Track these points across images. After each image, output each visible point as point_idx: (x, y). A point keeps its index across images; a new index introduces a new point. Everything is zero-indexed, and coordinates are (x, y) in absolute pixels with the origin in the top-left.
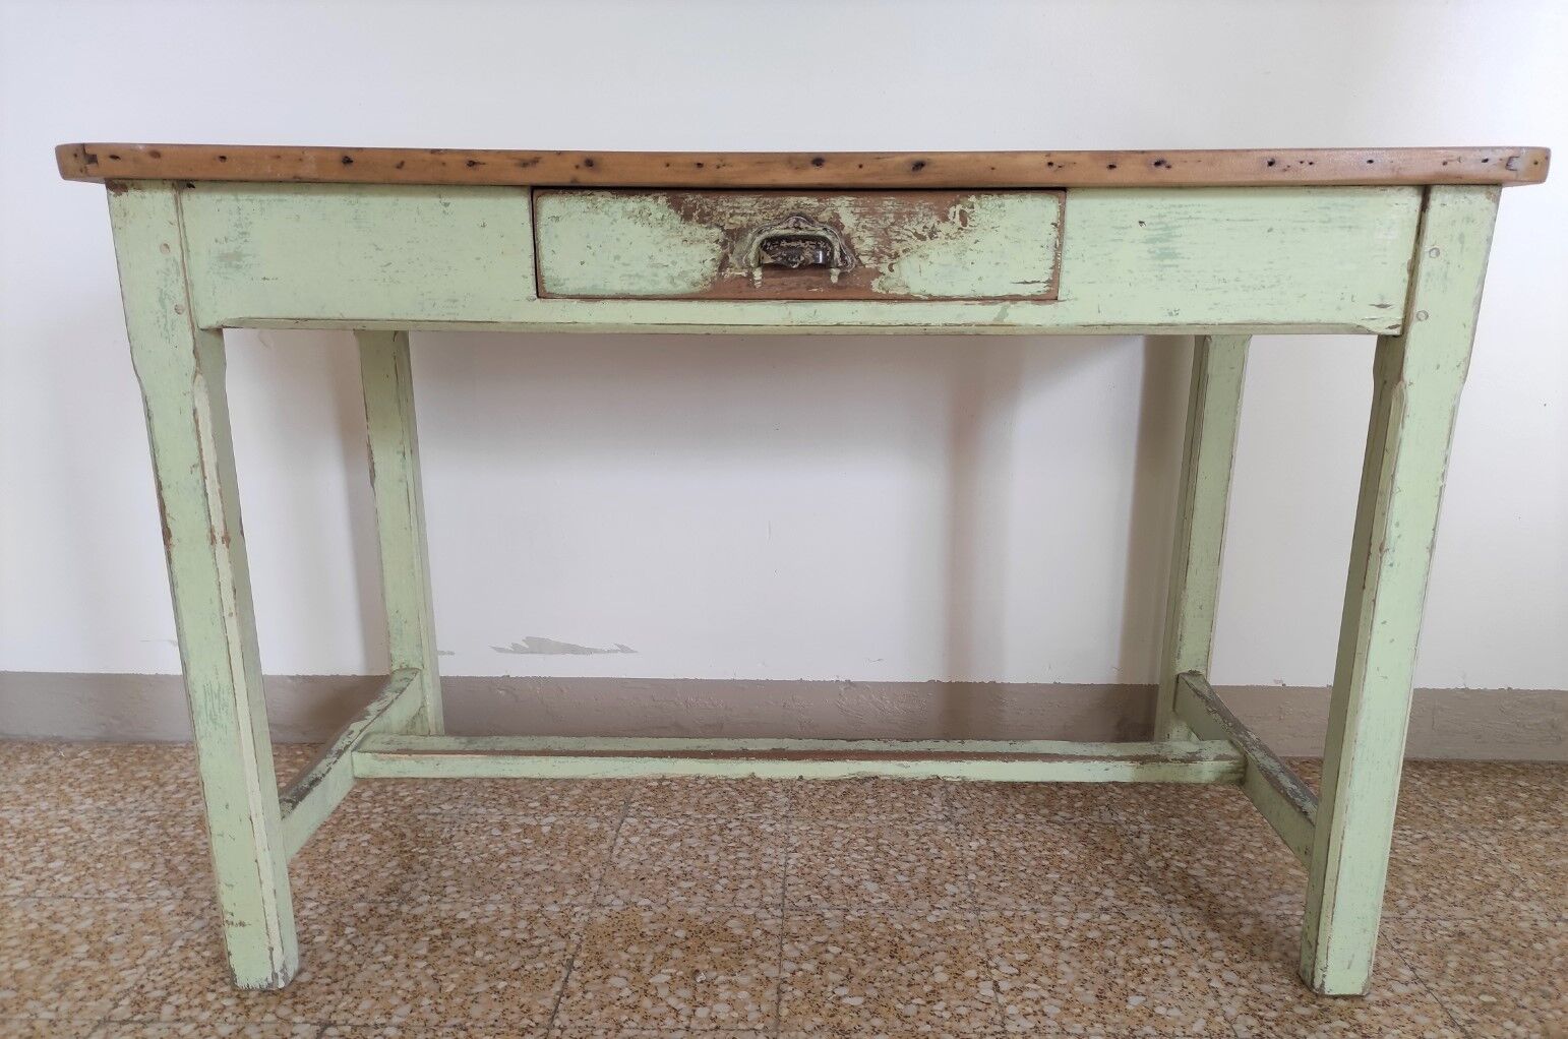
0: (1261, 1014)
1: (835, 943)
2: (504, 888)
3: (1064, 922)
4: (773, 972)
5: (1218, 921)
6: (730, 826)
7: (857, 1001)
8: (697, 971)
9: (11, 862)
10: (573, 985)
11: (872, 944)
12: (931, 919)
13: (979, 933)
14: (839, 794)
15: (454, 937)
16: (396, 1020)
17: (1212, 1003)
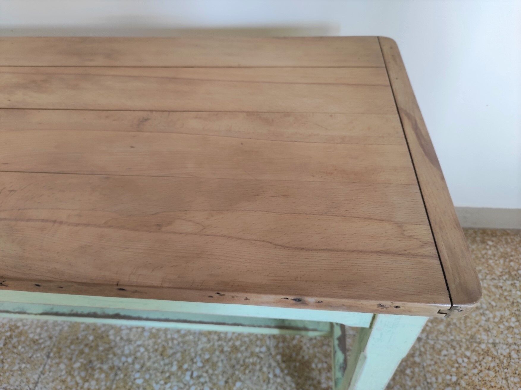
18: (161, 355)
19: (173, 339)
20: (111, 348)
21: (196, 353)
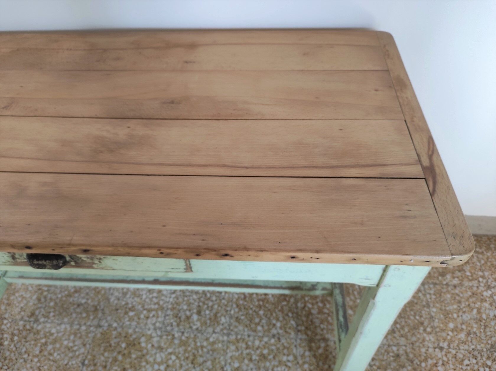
1: (175, 354)
2: (70, 313)
5: (312, 344)
13: (226, 349)
15: (49, 344)
18: (192, 363)
19: (202, 347)
20: (144, 356)
21: (226, 361)
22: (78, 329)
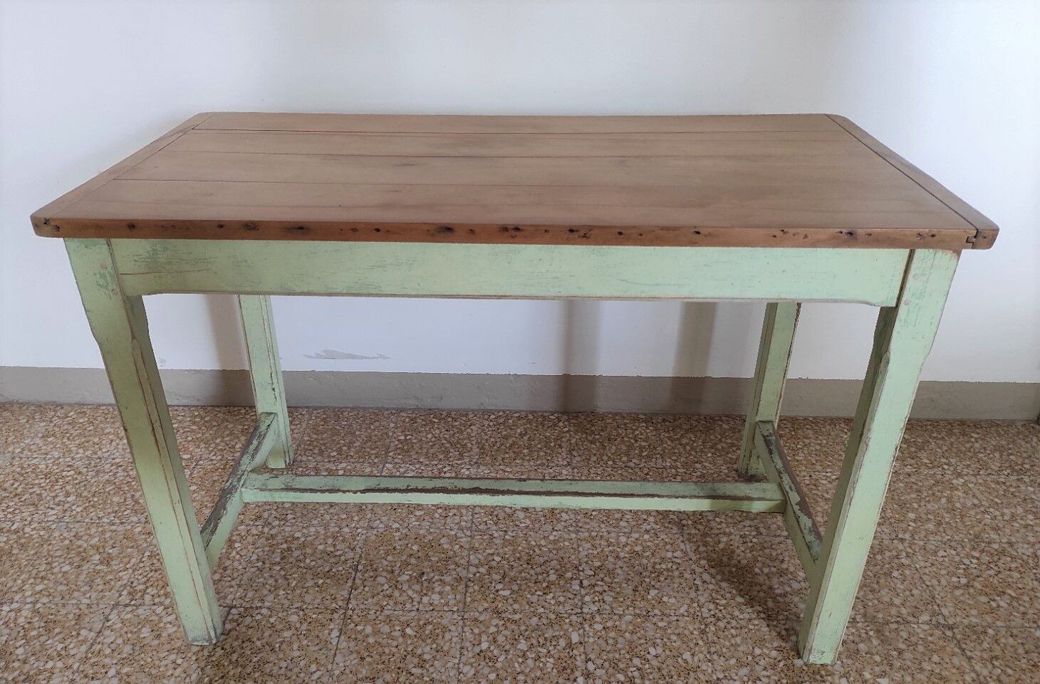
0: (718, 601)
1: (498, 554)
2: (319, 515)
3: (623, 539)
4: (463, 574)
5: (707, 539)
6: (445, 470)
7: (507, 593)
8: (423, 573)
9: (46, 497)
10: (358, 581)
11: (518, 555)
12: (551, 538)
13: (576, 548)
14: (508, 445)
15: (294, 550)
16: (267, 604)
17: (693, 595)
22: (338, 532)
